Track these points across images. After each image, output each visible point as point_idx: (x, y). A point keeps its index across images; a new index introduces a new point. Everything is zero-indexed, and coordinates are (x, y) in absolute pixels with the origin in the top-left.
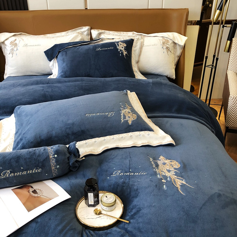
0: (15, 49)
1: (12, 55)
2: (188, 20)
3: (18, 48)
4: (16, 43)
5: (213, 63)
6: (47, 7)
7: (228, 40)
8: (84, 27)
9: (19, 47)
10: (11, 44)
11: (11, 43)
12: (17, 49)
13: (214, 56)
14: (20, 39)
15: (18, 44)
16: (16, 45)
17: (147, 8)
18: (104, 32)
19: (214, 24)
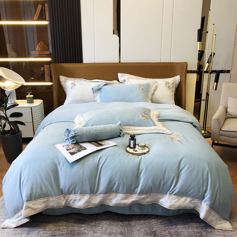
2: (188, 70)
5: (206, 98)
6: (94, 61)
7: (215, 82)
11: (72, 83)
12: (75, 86)
13: (207, 93)
17: (160, 62)
19: (204, 73)
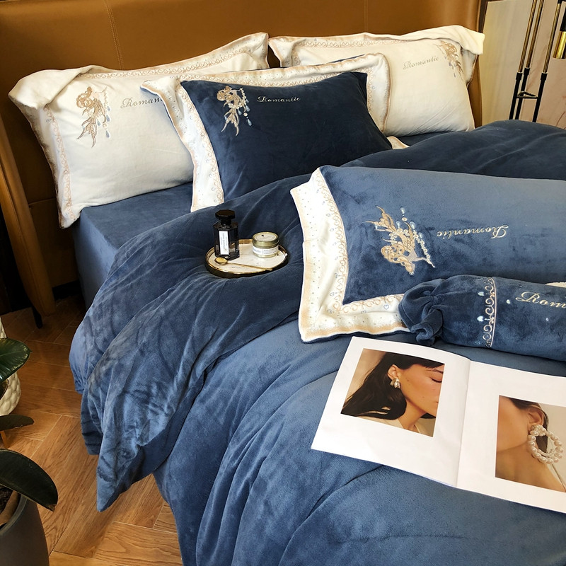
0: (100, 119)
1: (94, 137)
3: (108, 113)
4: (95, 100)
8: (253, 36)
9: (109, 110)
10: (80, 103)
11: (80, 100)
12: (107, 119)
14: (104, 87)
15: (103, 102)
16: (97, 105)
18: (305, 40)
